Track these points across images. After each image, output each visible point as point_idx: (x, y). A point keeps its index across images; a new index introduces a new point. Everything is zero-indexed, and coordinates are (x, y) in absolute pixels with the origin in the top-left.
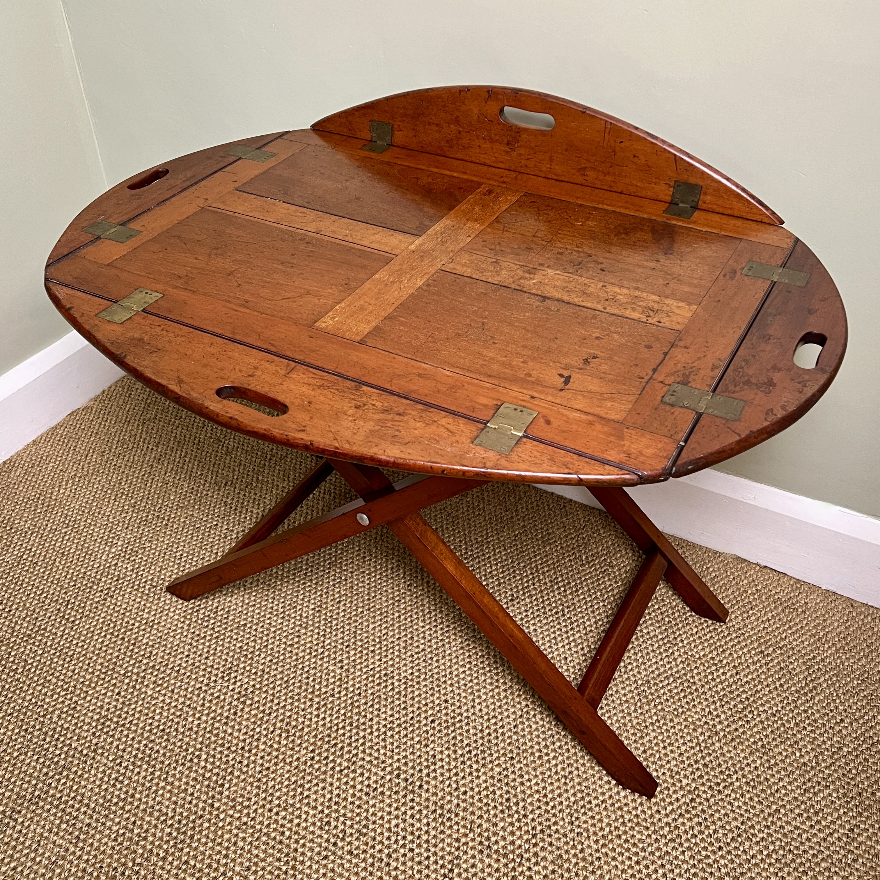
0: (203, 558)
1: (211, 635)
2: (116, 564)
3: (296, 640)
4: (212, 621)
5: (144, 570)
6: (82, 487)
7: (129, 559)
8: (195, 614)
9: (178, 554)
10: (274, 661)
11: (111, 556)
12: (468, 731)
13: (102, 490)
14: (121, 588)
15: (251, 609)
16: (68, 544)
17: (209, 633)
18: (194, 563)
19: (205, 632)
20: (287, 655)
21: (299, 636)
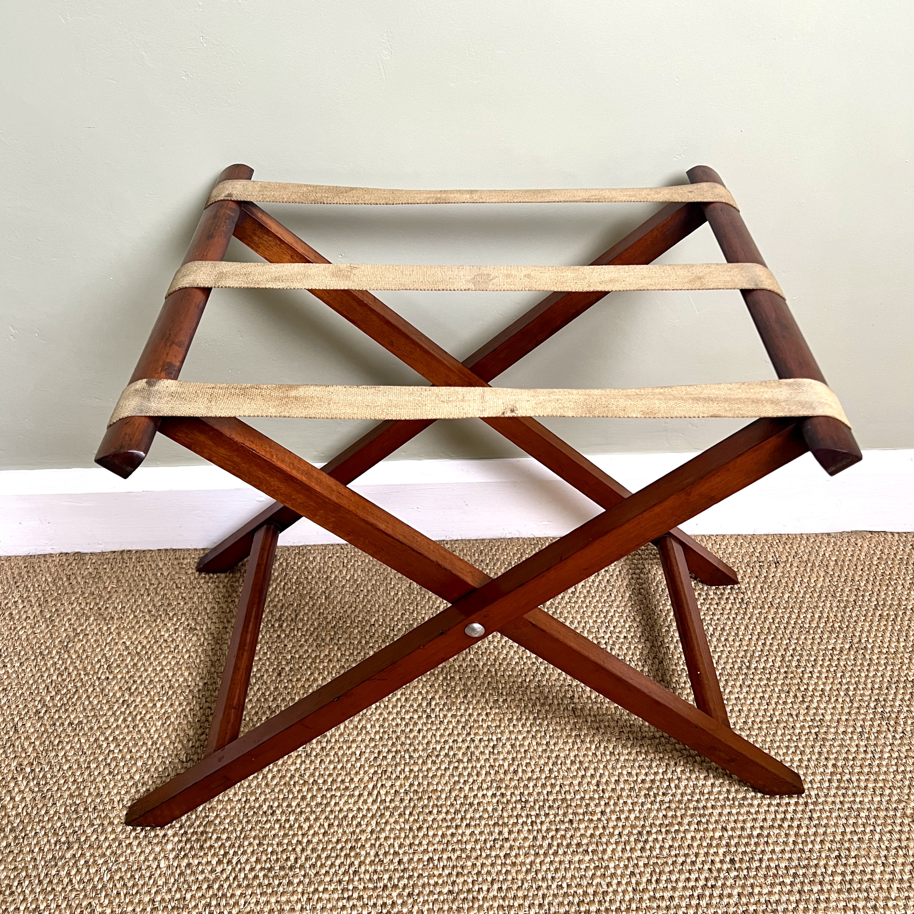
0: (303, 798)
1: (400, 895)
2: (189, 865)
3: (507, 845)
4: (386, 876)
5: (235, 853)
6: (44, 776)
7: (202, 847)
8: (357, 878)
9: (265, 808)
10: (504, 887)
11: (171, 856)
12: (773, 851)
13: (80, 767)
14: (224, 895)
15: (421, 834)
16: (92, 871)
17: (394, 894)
18: (298, 810)
19: (389, 896)
20: (513, 871)
21: (507, 840)
